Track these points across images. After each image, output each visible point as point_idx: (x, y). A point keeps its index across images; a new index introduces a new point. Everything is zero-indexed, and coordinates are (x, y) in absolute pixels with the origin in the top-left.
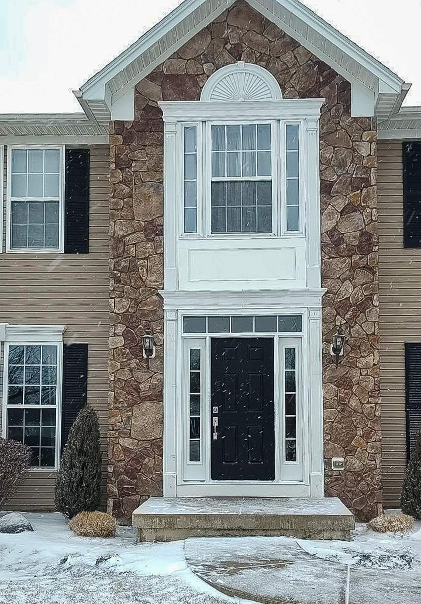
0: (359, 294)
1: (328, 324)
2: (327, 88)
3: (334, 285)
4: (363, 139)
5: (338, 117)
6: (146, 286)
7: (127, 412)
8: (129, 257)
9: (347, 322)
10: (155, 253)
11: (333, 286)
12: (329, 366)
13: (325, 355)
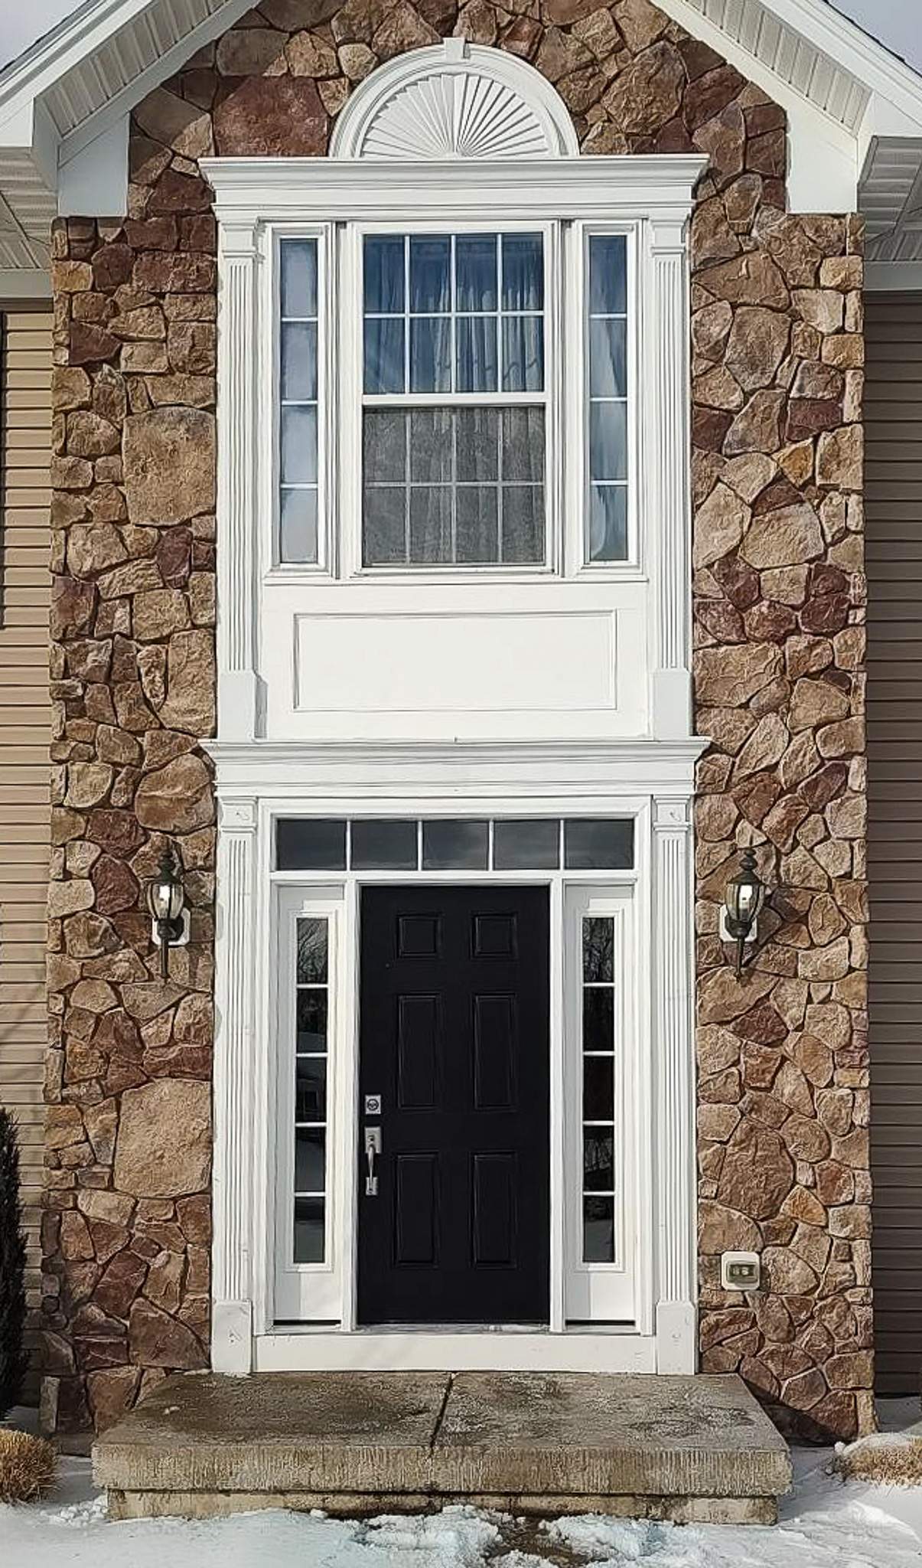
0: (808, 757)
1: (712, 845)
2: (715, 125)
3: (731, 726)
4: (822, 282)
5: (745, 214)
6: (162, 727)
7: (101, 1111)
8: (112, 637)
9: (768, 841)
10: (189, 625)
11: (730, 731)
12: (716, 972)
13: (703, 939)
